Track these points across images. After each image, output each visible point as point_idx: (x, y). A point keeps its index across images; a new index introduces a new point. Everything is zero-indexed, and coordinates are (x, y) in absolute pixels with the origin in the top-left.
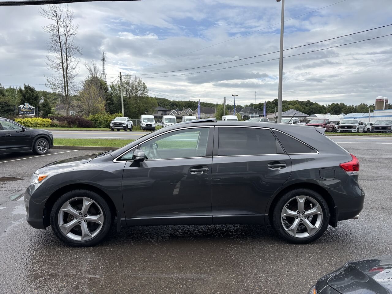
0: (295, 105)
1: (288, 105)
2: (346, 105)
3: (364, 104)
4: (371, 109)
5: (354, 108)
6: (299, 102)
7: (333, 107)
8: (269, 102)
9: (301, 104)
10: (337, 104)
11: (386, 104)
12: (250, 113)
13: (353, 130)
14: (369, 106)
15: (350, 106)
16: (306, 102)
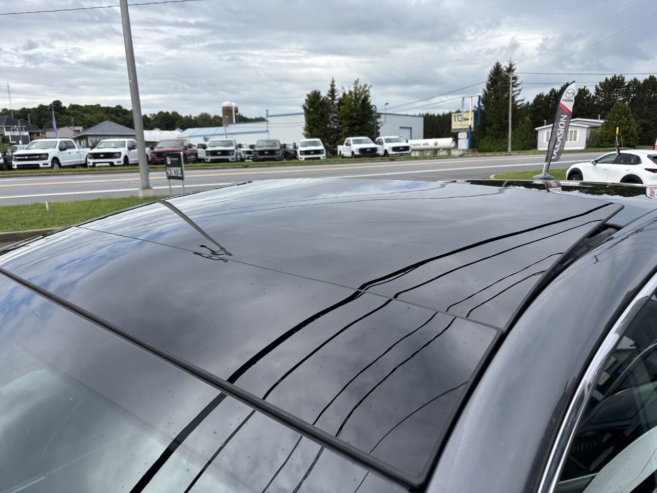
0: (96, 113)
1: (83, 112)
3: (206, 114)
5: (192, 120)
6: (101, 108)
7: (162, 119)
11: (237, 114)
12: (8, 129)
13: (230, 158)
15: (187, 117)
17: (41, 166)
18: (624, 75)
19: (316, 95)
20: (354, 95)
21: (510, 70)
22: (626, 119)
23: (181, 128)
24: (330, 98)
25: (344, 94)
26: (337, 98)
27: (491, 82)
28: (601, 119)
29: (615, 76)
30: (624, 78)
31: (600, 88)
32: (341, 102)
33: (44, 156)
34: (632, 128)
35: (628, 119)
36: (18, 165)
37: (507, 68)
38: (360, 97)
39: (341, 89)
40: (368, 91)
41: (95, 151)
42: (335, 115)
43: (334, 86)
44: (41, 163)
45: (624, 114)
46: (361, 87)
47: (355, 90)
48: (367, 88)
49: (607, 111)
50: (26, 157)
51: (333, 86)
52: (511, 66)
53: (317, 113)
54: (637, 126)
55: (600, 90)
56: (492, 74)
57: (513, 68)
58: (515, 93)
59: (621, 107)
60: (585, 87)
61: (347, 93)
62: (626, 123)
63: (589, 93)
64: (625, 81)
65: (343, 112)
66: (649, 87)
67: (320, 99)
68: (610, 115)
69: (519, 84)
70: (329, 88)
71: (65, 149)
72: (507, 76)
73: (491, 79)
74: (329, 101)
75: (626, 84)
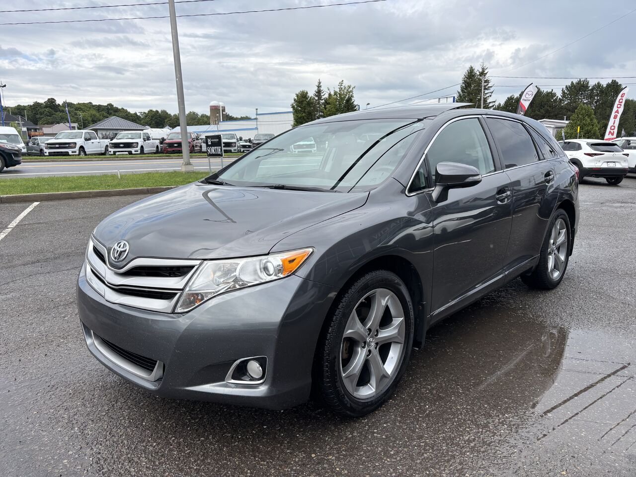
0: (89, 111)
1: (76, 110)
2: (169, 113)
4: (203, 121)
6: (94, 106)
7: (152, 117)
8: (37, 105)
9: (98, 110)
10: (157, 111)
11: (224, 113)
13: (232, 149)
14: (200, 115)
16: (105, 106)
17: (70, 153)
18: (588, 79)
19: (303, 95)
20: (338, 96)
21: (483, 73)
22: (589, 120)
23: (170, 126)
24: (317, 98)
25: (330, 95)
26: (323, 97)
27: (465, 85)
28: (566, 120)
29: (580, 80)
30: (588, 82)
31: (566, 91)
32: (327, 102)
33: (72, 145)
34: (594, 128)
35: (591, 120)
36: (49, 153)
37: (479, 72)
38: (345, 97)
39: (327, 90)
40: (351, 91)
41: (115, 141)
42: (321, 113)
43: (321, 86)
44: (70, 151)
45: (587, 115)
46: (345, 88)
47: (340, 91)
48: (351, 89)
49: (572, 112)
50: (57, 146)
51: (319, 87)
52: (483, 70)
53: (304, 112)
54: (599, 127)
55: (566, 93)
56: (466, 77)
57: (485, 72)
58: (487, 95)
59: (585, 109)
60: (552, 90)
61: (332, 93)
62: (589, 123)
63: (555, 96)
64: (589, 85)
65: (329, 110)
66: (611, 91)
67: (307, 99)
68: (574, 116)
69: (490, 87)
70: (316, 88)
71: (89, 139)
72: (480, 80)
73: (465, 82)
74: (316, 100)
75: (590, 88)
